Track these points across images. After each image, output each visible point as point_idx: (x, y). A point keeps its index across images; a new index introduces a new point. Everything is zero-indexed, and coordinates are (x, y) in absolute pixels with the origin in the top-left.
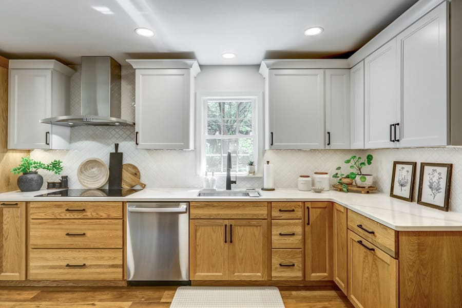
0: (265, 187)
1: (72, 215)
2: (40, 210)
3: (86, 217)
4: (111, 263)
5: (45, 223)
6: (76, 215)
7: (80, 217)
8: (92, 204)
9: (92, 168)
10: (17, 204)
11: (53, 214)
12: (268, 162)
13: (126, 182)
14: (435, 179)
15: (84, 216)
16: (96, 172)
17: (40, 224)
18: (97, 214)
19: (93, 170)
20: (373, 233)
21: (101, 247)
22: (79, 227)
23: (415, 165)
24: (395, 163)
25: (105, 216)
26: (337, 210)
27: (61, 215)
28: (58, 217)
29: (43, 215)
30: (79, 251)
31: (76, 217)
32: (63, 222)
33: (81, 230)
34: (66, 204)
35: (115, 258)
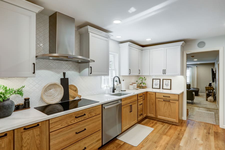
0: (122, 90)
1: (78, 120)
2: (58, 123)
3: (85, 119)
4: (97, 140)
5: (61, 131)
6: (80, 119)
7: (82, 119)
8: (88, 109)
9: (50, 89)
10: (38, 125)
11: (66, 123)
12: (123, 80)
13: (71, 96)
14: (167, 83)
15: (85, 118)
16: (53, 92)
17: (58, 133)
18: (91, 115)
19: (51, 91)
20: (169, 97)
21: (93, 133)
22: (82, 126)
23: (160, 79)
24: (153, 79)
25: (94, 115)
26: (149, 94)
27: (71, 122)
28: (70, 124)
29: (60, 126)
30: (82, 141)
31: (80, 120)
32: (73, 126)
33: (83, 127)
34: (75, 114)
35: (98, 136)
